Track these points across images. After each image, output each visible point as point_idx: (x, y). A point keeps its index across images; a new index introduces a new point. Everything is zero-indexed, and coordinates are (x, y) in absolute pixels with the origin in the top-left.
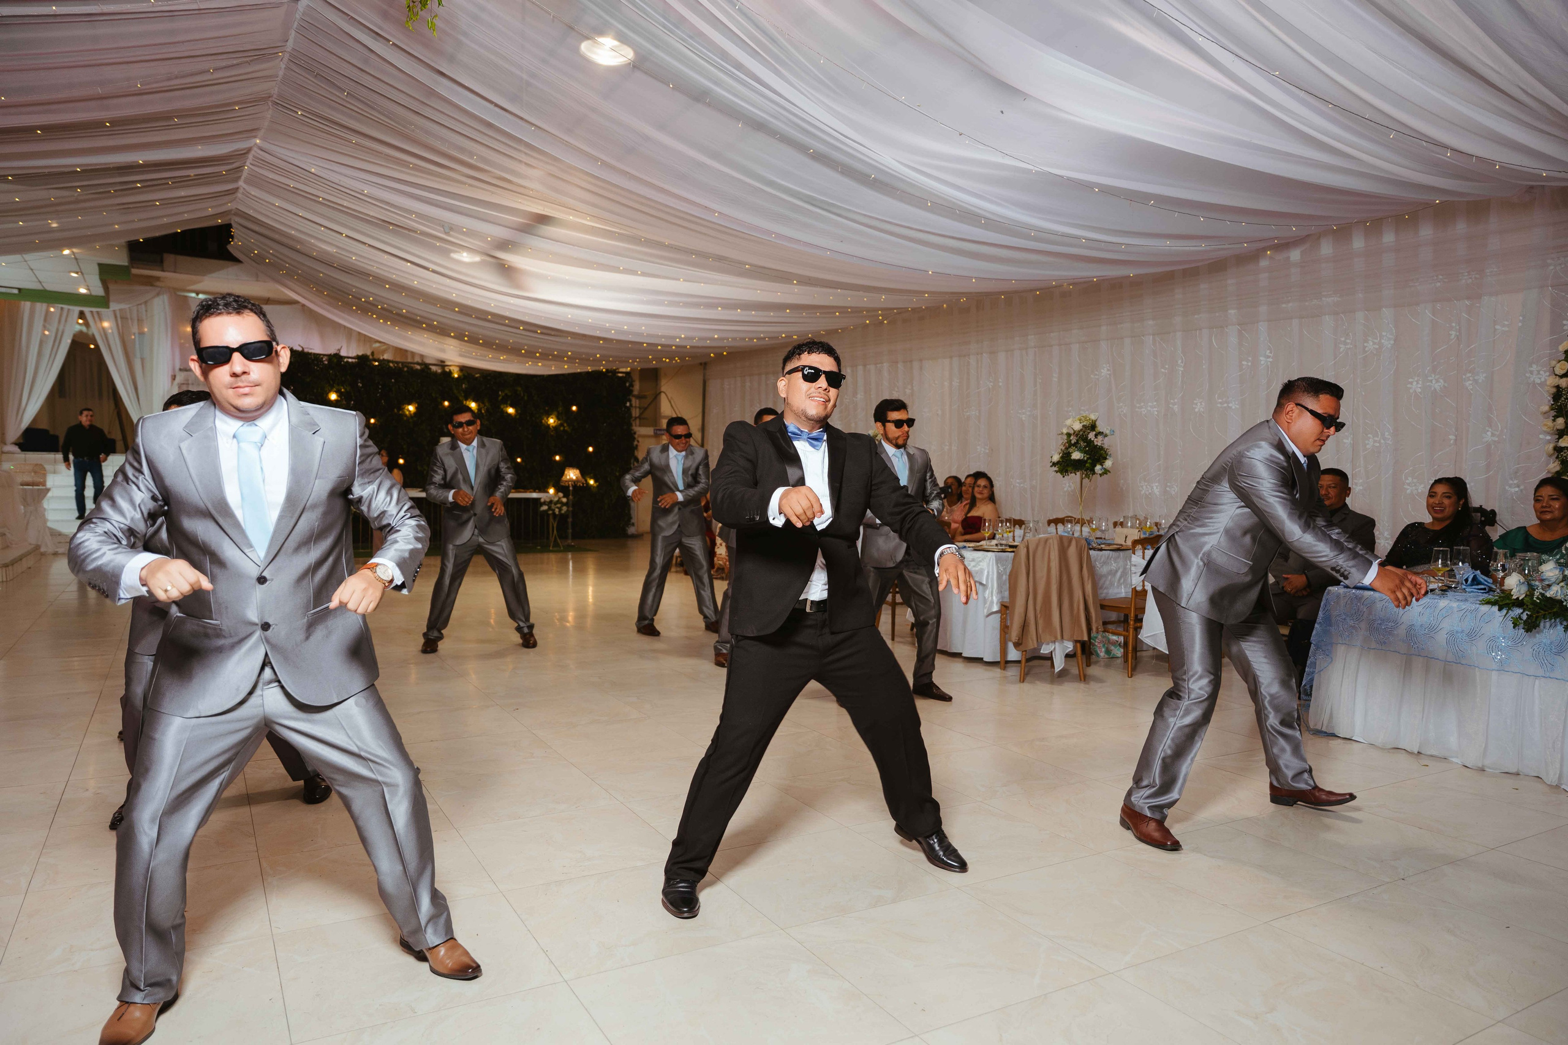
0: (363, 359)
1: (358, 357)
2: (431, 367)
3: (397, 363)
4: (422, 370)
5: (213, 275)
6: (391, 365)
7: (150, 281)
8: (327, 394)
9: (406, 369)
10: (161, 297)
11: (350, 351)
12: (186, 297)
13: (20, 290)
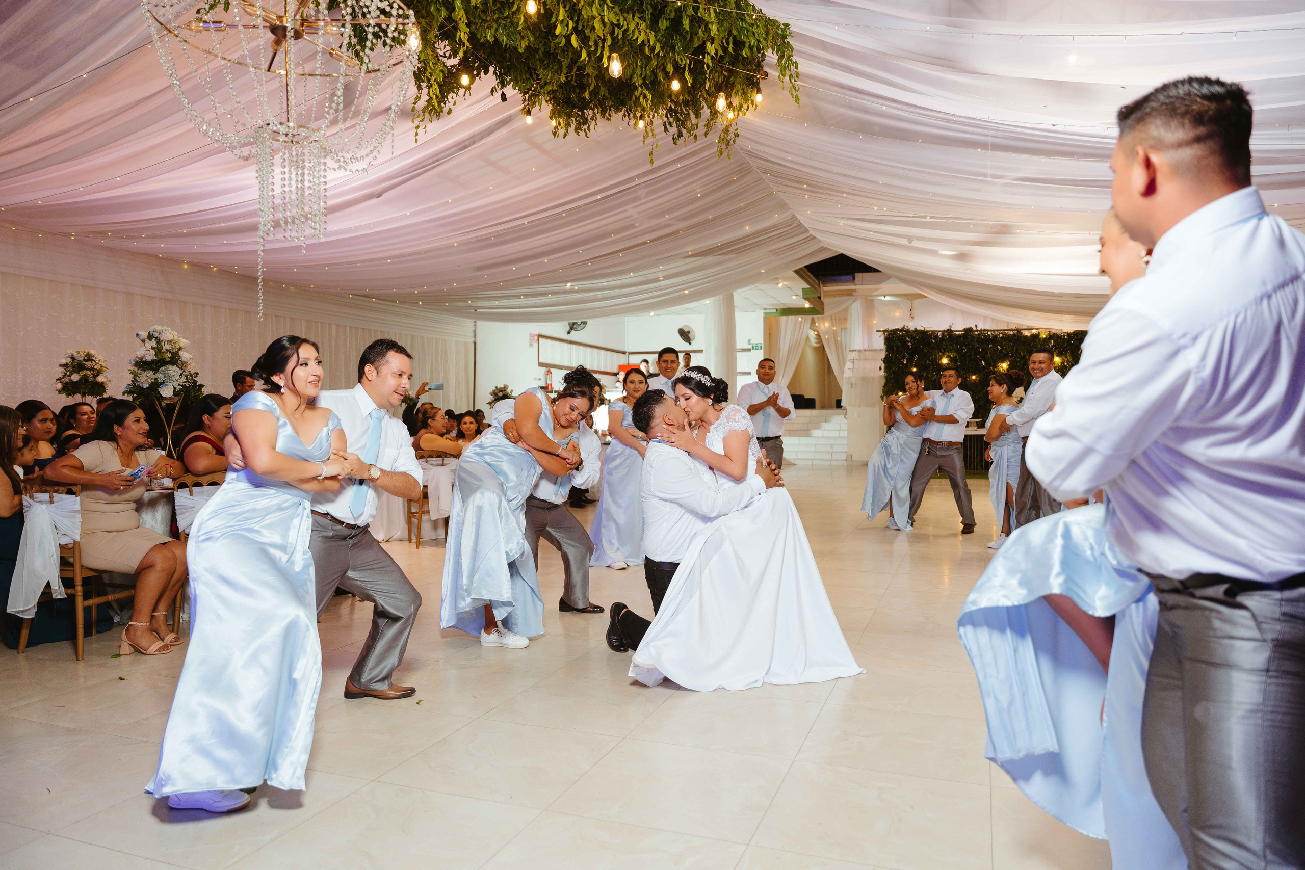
0: (968, 331)
1: (964, 330)
2: (1023, 331)
3: (994, 331)
4: (1014, 335)
5: (885, 283)
6: (989, 333)
7: (850, 293)
8: (941, 359)
9: (1001, 335)
10: (856, 303)
11: (959, 326)
12: (873, 300)
13: (777, 310)
